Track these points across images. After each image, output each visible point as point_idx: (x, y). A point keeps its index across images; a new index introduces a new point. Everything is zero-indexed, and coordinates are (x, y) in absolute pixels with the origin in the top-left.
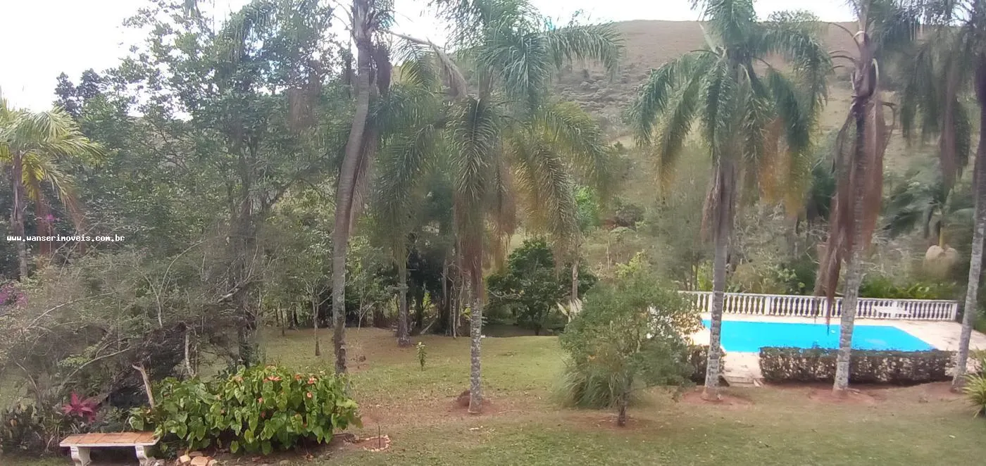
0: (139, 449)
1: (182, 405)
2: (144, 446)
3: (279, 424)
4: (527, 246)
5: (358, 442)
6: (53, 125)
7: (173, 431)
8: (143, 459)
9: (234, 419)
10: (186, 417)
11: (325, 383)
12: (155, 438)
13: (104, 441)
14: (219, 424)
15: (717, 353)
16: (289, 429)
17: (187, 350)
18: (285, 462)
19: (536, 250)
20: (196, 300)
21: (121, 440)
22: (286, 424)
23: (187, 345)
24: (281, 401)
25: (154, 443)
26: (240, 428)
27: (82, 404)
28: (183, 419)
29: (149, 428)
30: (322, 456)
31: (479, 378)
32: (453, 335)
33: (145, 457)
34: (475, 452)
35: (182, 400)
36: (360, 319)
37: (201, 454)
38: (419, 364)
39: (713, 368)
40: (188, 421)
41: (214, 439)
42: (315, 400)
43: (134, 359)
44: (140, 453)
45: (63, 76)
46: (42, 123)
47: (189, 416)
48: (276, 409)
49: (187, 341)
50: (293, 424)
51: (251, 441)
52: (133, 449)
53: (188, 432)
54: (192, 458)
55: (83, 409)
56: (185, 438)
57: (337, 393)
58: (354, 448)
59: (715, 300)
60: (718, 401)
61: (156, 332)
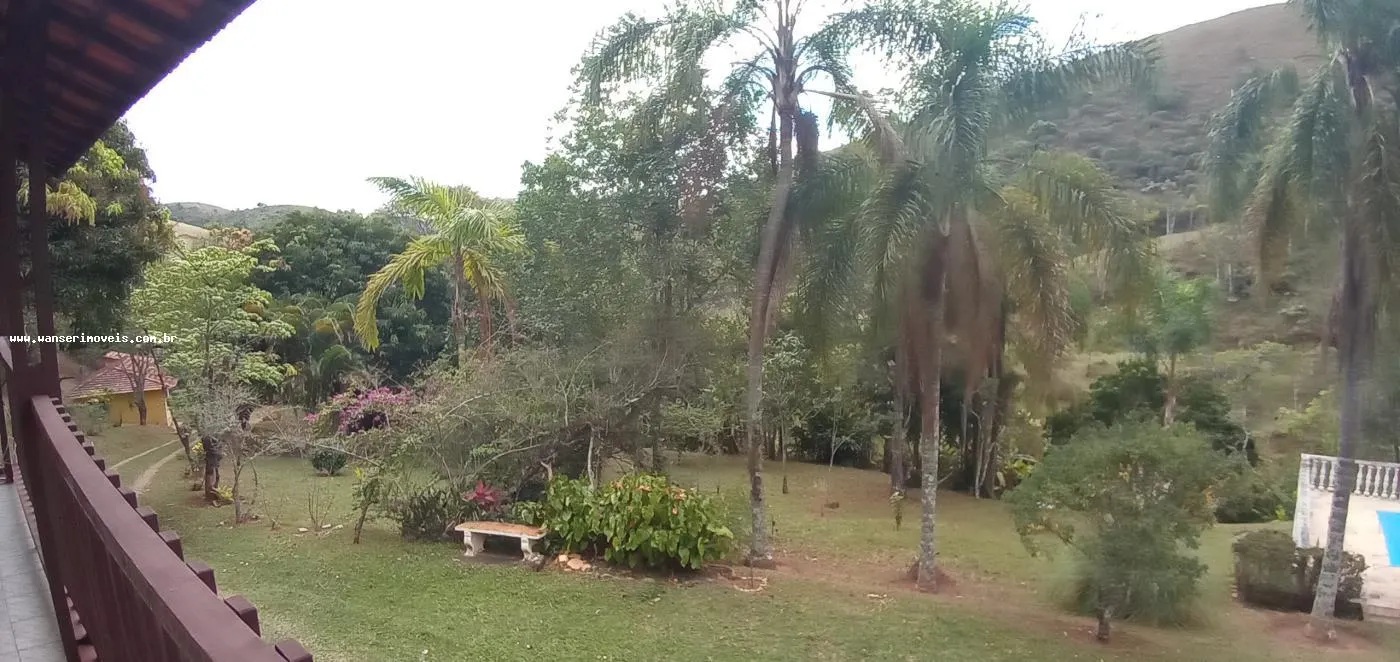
0: (525, 541)
1: (567, 504)
2: (529, 539)
3: (644, 538)
4: (1123, 371)
5: (734, 579)
6: (488, 225)
7: (557, 529)
8: (527, 552)
9: (608, 524)
10: (569, 517)
11: (699, 502)
12: (541, 533)
13: (495, 530)
14: (595, 529)
15: (1335, 562)
16: (653, 544)
17: (590, 452)
18: (650, 580)
19: (1138, 378)
20: (603, 404)
21: (512, 530)
22: (652, 538)
23: (591, 446)
24: (648, 513)
25: (538, 537)
26: (612, 534)
27: (487, 493)
28: (567, 517)
29: (537, 522)
30: (687, 583)
31: (931, 544)
32: (974, 495)
33: (530, 550)
34: (853, 618)
35: (568, 499)
36: (833, 453)
37: (579, 556)
38: (893, 521)
39: (1326, 586)
40: (571, 519)
41: (591, 544)
42: (681, 518)
43: (543, 455)
44: (525, 546)
45: (527, 163)
46: (477, 223)
47: (573, 516)
48: (642, 519)
49: (591, 443)
50: (658, 539)
51: (617, 549)
52: (519, 540)
53: (569, 532)
54: (570, 559)
55: (487, 498)
56: (565, 538)
57: (709, 515)
58: (728, 583)
59: (1339, 473)
60: (1326, 641)
61: (562, 430)
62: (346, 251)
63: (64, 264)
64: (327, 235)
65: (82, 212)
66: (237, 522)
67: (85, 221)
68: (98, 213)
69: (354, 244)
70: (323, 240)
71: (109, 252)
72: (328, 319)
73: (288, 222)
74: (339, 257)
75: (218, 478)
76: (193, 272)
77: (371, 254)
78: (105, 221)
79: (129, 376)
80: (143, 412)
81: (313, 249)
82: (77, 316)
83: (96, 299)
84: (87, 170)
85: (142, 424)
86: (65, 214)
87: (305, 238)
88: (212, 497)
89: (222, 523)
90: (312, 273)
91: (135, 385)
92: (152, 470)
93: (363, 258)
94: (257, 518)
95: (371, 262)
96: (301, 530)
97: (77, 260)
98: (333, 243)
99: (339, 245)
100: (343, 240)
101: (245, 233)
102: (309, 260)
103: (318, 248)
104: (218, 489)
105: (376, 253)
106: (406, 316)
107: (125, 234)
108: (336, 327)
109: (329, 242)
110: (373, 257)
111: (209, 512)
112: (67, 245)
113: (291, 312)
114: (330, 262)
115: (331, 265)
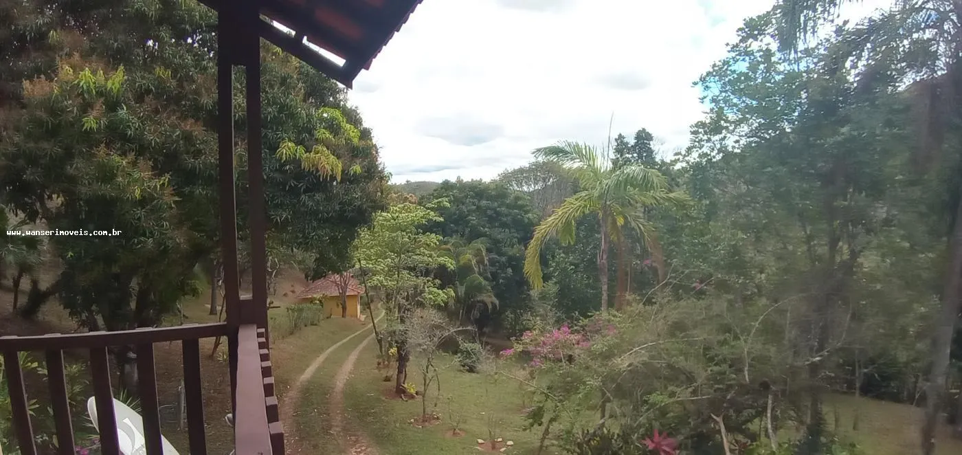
17: (769, 409)
23: (770, 405)
27: (663, 443)
43: (714, 408)
45: (619, 137)
62: (479, 208)
63: (314, 213)
64: (466, 197)
65: (332, 171)
66: (423, 421)
67: (333, 178)
68: (343, 171)
69: (484, 203)
70: (464, 201)
71: (350, 204)
72: (468, 256)
73: (442, 188)
74: (474, 211)
75: (405, 376)
76: (392, 221)
77: (494, 209)
78: (348, 179)
79: (337, 285)
80: (344, 309)
81: (458, 206)
82: (321, 253)
83: (334, 240)
84: (334, 137)
85: (343, 316)
86: (317, 171)
87: (453, 199)
88: (400, 391)
89: (412, 420)
90: (456, 222)
91: (341, 292)
92: (353, 357)
93: (489, 212)
94: (438, 418)
95: (494, 215)
96: (480, 441)
97: (325, 210)
98: (470, 202)
99: (474, 204)
100: (476, 200)
101: (411, 196)
102: (455, 214)
103: (461, 206)
104: (406, 386)
105: (498, 209)
106: (518, 255)
107: (363, 190)
108: (474, 262)
109: (468, 202)
110: (496, 212)
111: (399, 405)
112: (318, 196)
113: (444, 250)
114: (468, 215)
115: (470, 217)
